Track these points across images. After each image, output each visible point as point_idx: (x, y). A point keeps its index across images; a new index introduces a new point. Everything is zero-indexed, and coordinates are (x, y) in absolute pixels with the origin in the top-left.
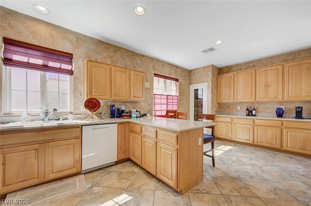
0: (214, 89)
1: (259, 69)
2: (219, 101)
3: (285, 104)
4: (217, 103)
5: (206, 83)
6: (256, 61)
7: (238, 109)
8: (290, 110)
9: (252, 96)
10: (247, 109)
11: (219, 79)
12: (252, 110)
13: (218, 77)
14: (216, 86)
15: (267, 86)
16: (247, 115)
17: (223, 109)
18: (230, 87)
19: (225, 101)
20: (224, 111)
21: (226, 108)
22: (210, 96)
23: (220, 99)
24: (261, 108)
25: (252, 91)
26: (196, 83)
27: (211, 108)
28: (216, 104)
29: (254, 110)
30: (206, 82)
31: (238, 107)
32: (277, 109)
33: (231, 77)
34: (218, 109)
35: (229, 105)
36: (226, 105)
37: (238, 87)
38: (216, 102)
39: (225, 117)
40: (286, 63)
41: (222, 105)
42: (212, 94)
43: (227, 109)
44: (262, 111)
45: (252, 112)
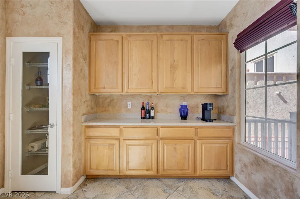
0: (82, 61)
1: (162, 35)
2: (94, 91)
3: (187, 98)
4: (91, 95)
5: (59, 40)
6: (153, 26)
7: (129, 107)
8: (192, 108)
9: (152, 82)
10: (143, 108)
11: (93, 43)
12: (150, 109)
13: (92, 37)
14: (88, 55)
15: (173, 68)
16: (142, 118)
17: (103, 107)
18: (116, 62)
19: (107, 91)
20: (105, 111)
21: (108, 105)
22: (69, 74)
23: (95, 86)
24: (160, 105)
25: (152, 73)
26: (29, 35)
27: (71, 106)
28: (89, 97)
29: (153, 108)
30: (58, 35)
31: (128, 103)
32: (180, 107)
33: (117, 42)
34: (92, 108)
35: (113, 100)
36: (108, 101)
37: (131, 65)
38: (87, 93)
39: (106, 126)
40: (195, 34)
41: (101, 101)
42: (75, 70)
43: (110, 108)
44: (162, 110)
45: (149, 112)
